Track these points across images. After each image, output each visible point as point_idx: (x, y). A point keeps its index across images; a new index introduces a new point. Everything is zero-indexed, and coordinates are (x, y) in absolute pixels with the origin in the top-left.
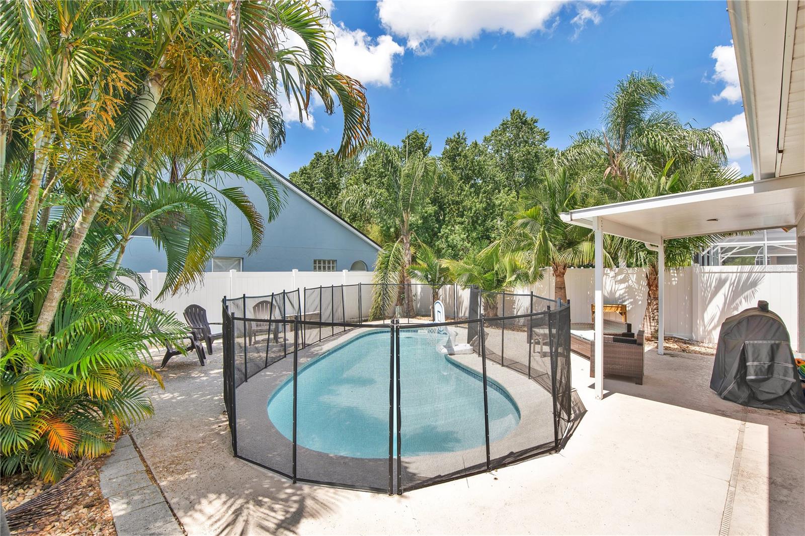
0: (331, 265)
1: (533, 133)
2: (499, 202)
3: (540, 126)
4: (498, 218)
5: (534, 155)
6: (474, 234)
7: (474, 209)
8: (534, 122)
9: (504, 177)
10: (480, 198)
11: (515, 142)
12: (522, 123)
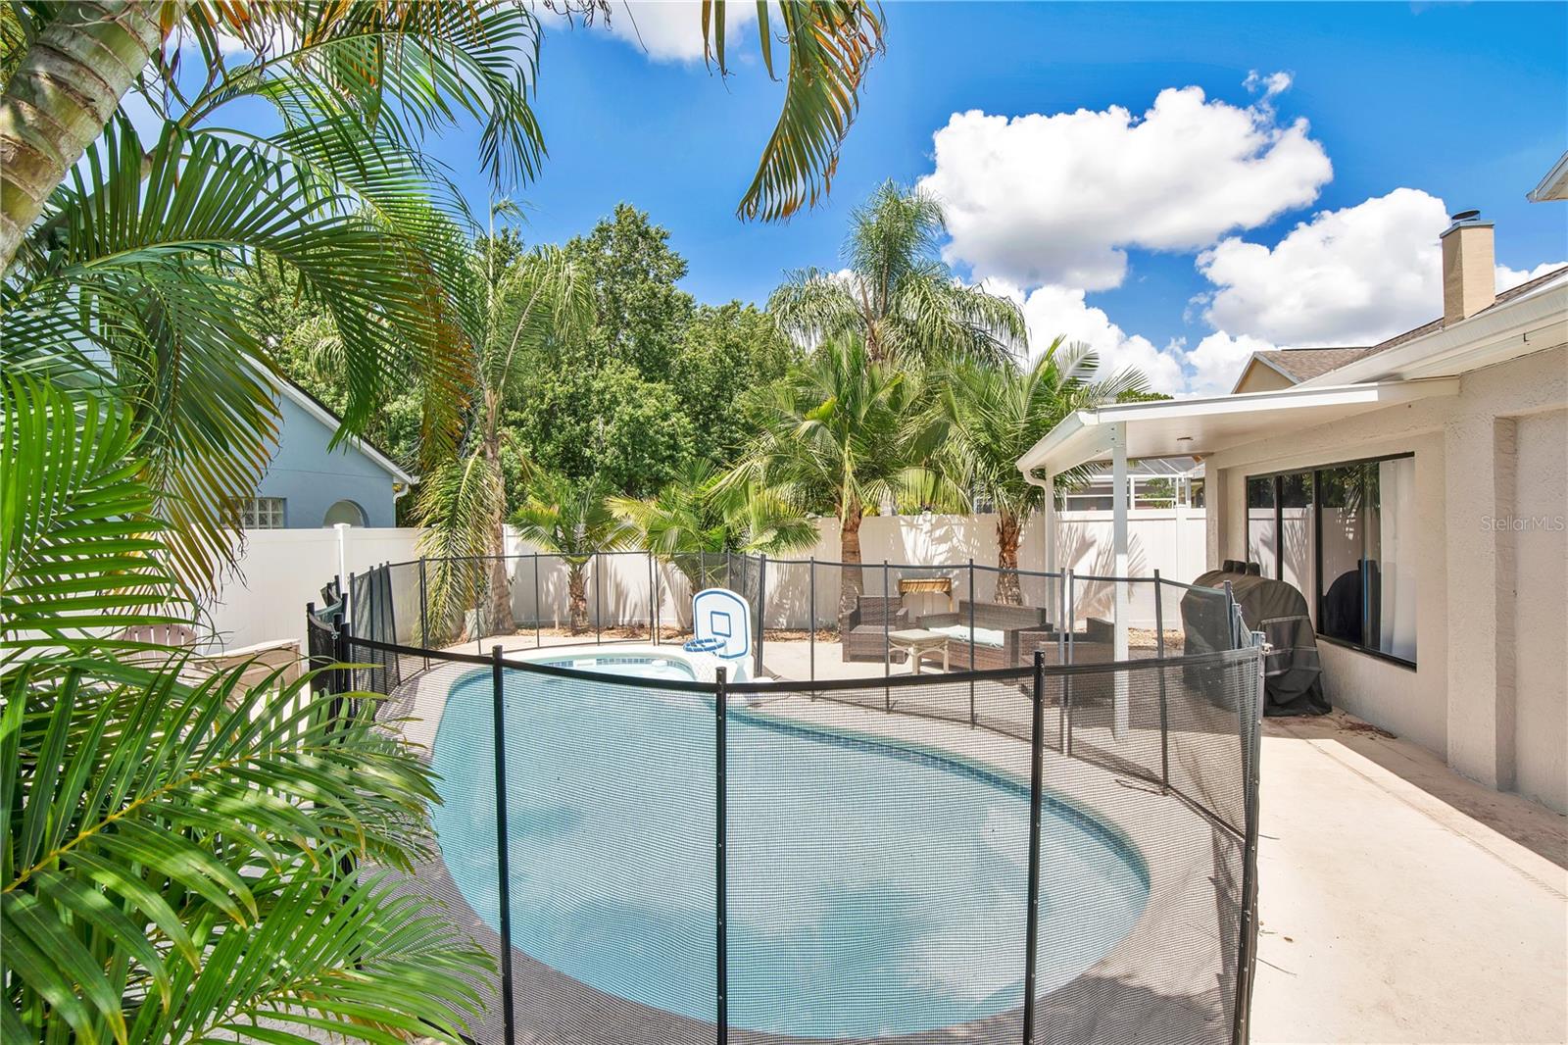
0: (270, 512)
1: (659, 258)
2: (602, 385)
3: (671, 248)
4: (598, 417)
5: (662, 300)
6: (549, 448)
7: (550, 395)
8: (662, 238)
9: (603, 337)
10: (563, 373)
11: (624, 270)
12: (637, 234)
